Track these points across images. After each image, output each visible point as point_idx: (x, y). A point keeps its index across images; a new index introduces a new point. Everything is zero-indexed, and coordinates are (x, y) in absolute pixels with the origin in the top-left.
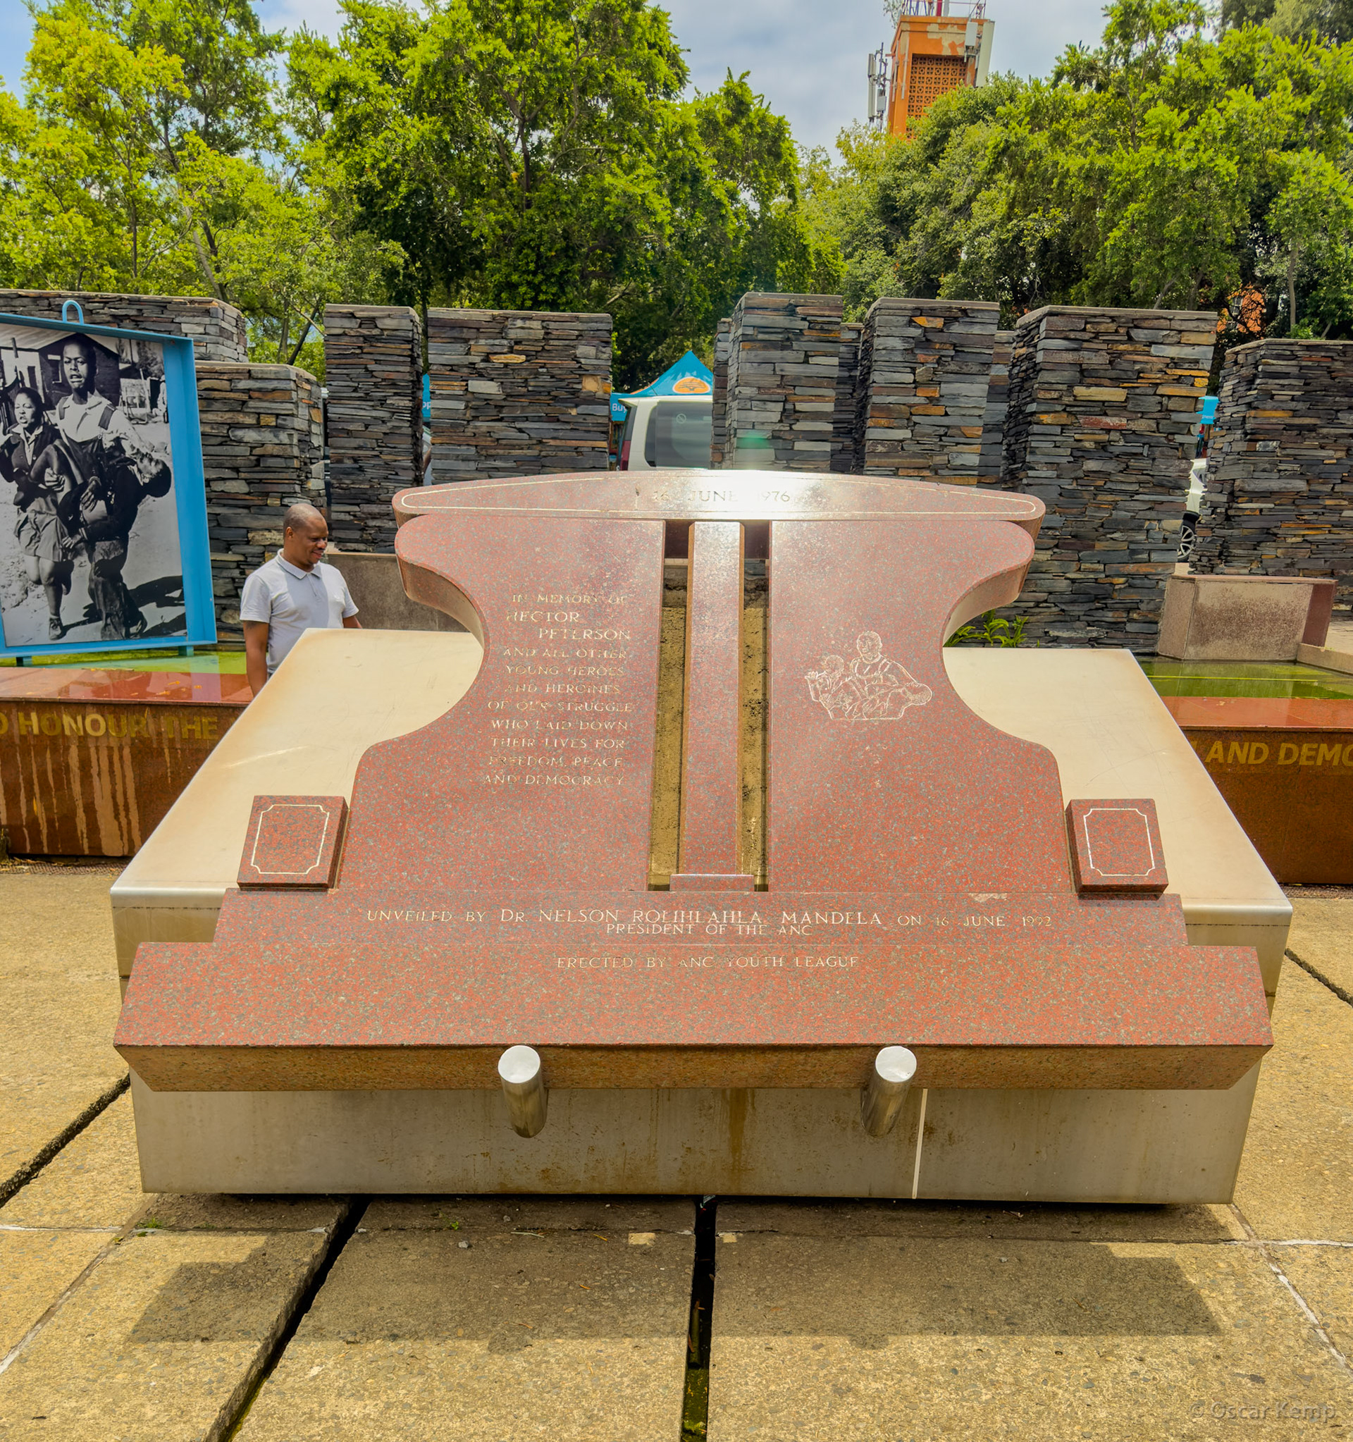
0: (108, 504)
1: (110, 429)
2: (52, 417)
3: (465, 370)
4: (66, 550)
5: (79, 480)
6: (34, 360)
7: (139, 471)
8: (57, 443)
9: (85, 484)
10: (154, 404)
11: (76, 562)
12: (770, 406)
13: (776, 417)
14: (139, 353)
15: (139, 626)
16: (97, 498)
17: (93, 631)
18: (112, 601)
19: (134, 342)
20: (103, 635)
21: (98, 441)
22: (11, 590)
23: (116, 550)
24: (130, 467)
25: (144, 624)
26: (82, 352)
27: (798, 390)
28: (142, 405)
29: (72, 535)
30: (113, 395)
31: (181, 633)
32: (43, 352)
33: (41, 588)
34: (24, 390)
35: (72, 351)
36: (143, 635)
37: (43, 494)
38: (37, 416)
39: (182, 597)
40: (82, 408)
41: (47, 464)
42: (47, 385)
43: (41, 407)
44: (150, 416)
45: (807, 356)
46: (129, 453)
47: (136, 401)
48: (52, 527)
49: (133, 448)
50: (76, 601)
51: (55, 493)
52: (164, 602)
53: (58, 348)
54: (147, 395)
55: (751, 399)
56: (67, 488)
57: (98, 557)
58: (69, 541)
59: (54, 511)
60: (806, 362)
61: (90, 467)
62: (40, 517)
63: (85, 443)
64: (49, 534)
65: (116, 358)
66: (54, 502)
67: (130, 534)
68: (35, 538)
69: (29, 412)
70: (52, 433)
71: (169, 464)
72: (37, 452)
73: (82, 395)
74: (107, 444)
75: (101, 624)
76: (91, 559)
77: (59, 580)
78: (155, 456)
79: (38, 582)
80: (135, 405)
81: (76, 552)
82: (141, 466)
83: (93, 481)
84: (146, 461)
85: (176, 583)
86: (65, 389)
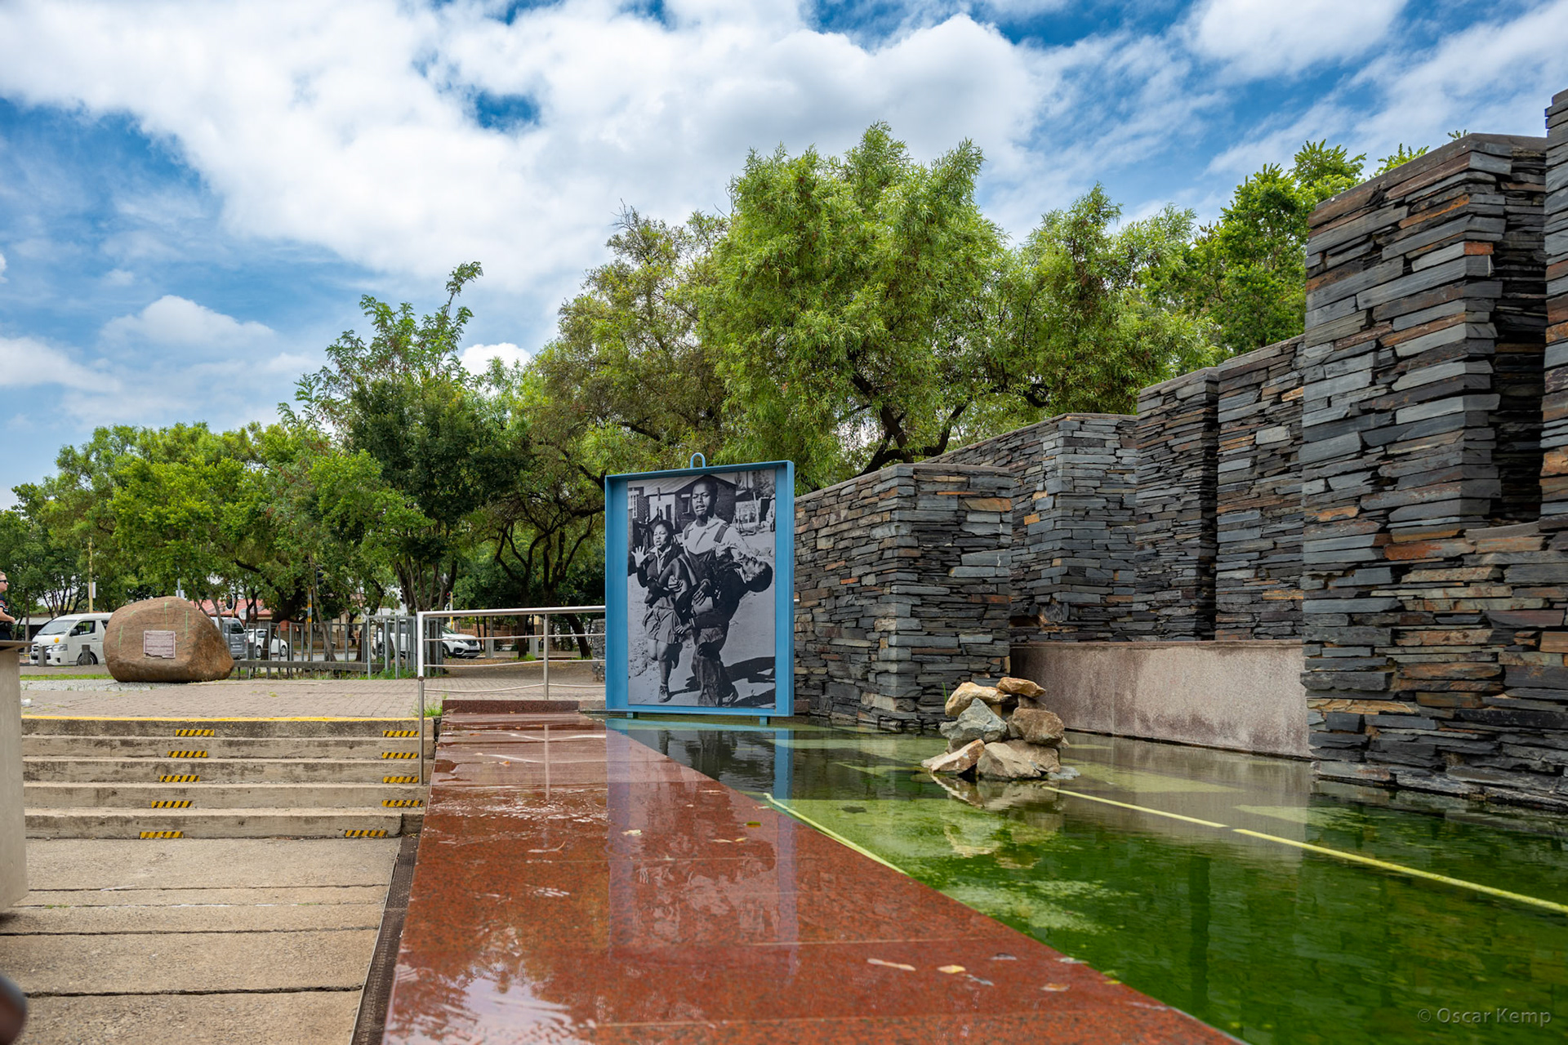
0: (714, 600)
1: (723, 541)
2: (679, 538)
3: (1255, 420)
4: (678, 635)
5: (694, 583)
6: (671, 500)
7: (744, 572)
8: (680, 556)
9: (698, 585)
10: (763, 517)
11: (684, 644)
12: (1353, 364)
13: (1363, 379)
14: (754, 481)
15: (731, 697)
16: (706, 595)
17: (692, 698)
18: (710, 676)
19: (750, 473)
20: (700, 702)
21: (713, 552)
22: (636, 664)
23: (717, 634)
24: (737, 570)
25: (736, 695)
26: (707, 488)
27: (1398, 324)
28: (752, 519)
29: (683, 624)
30: (729, 516)
31: (770, 705)
32: (677, 494)
33: (657, 663)
34: (662, 522)
35: (700, 489)
36: (733, 704)
37: (666, 594)
38: (668, 539)
39: (773, 675)
40: (702, 529)
41: (671, 573)
42: (678, 516)
43: (672, 531)
44: (758, 528)
45: (1408, 262)
46: (736, 559)
47: (748, 518)
48: (669, 618)
49: (740, 554)
50: (681, 675)
51: (674, 593)
52: (755, 678)
53: (689, 489)
54: (758, 512)
55: (1323, 363)
56: (684, 589)
57: (702, 640)
58: (681, 629)
59: (672, 607)
60: (1408, 272)
61: (704, 572)
62: (661, 611)
63: (703, 554)
64: (666, 624)
65: (734, 487)
66: (673, 600)
67: (731, 623)
68: (656, 627)
69: (663, 537)
70: (679, 549)
71: (771, 565)
72: (665, 565)
73: (703, 520)
74: (719, 553)
75: (699, 693)
76: (696, 642)
77: (670, 658)
78: (759, 559)
79: (655, 659)
80: (746, 521)
81: (685, 636)
82: (746, 568)
83: (704, 583)
84: (751, 564)
85: (770, 662)
86: (691, 517)
